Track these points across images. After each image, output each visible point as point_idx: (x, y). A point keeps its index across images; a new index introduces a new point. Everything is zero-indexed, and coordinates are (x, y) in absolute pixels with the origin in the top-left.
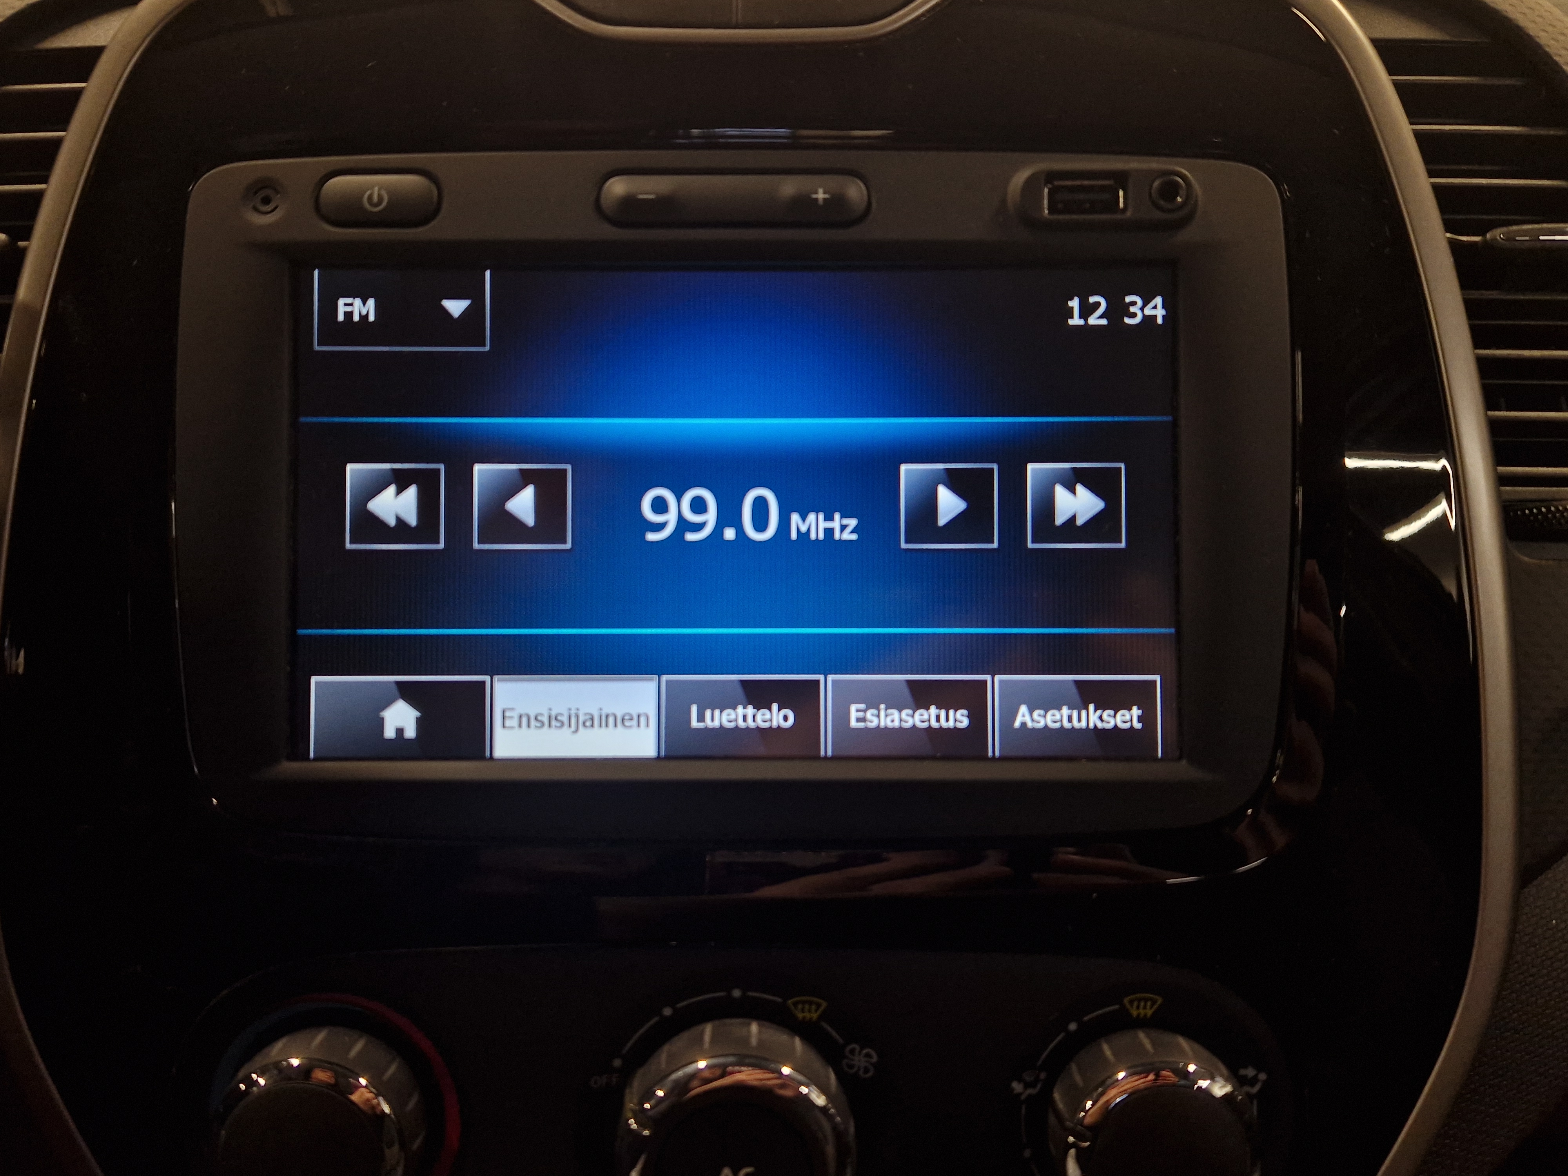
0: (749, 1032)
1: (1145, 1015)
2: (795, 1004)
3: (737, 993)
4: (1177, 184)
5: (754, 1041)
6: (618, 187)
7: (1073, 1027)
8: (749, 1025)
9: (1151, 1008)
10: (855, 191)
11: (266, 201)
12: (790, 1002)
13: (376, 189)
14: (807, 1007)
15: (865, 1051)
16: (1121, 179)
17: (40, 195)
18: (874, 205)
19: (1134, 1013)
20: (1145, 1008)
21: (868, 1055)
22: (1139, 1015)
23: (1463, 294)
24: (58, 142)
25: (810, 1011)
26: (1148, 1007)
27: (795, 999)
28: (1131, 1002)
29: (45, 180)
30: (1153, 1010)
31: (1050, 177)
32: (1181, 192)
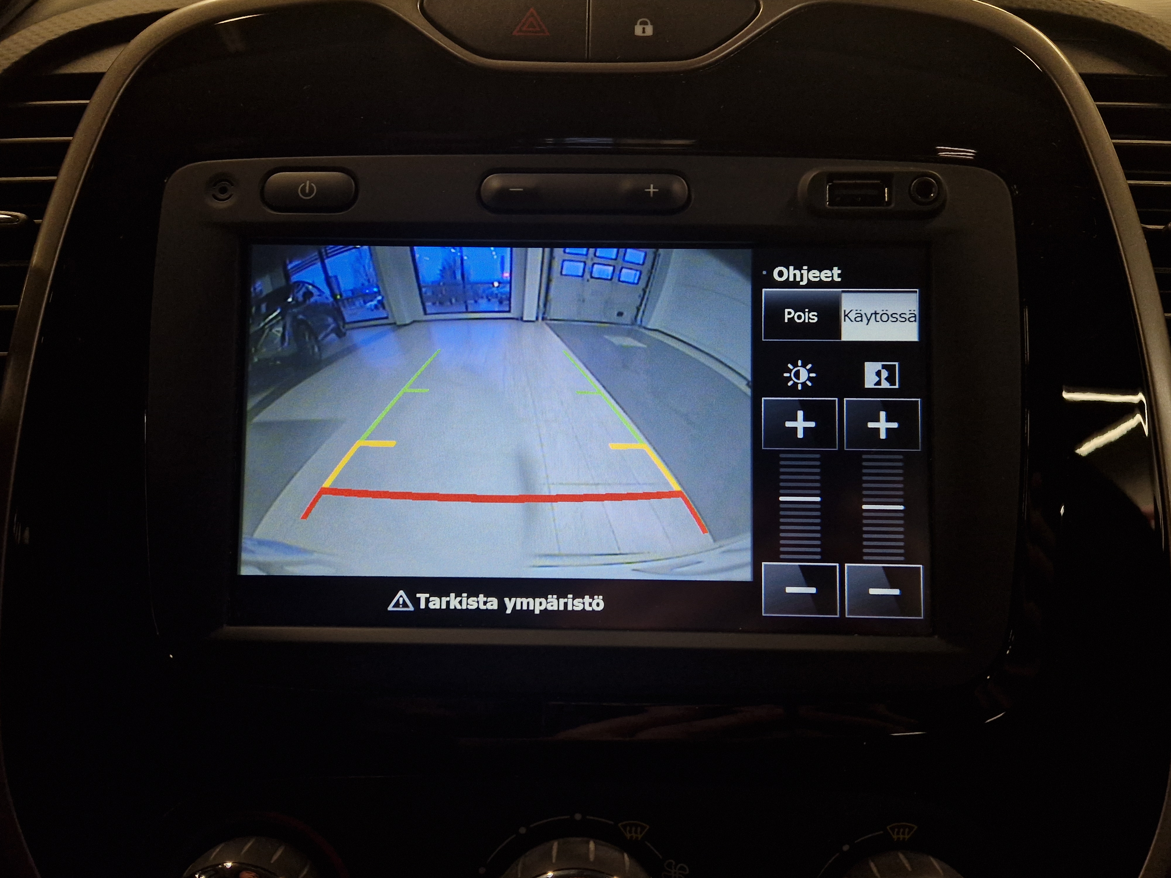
0: (588, 849)
1: (904, 839)
2: (625, 827)
3: (578, 817)
4: (931, 183)
5: (592, 857)
6: (494, 182)
7: (846, 848)
8: (588, 843)
9: (908, 835)
10: (678, 186)
11: (223, 190)
12: (620, 825)
13: (308, 182)
14: (634, 829)
15: (679, 865)
16: (886, 179)
17: (52, 183)
18: (693, 197)
19: (895, 837)
20: (903, 833)
21: (682, 868)
22: (899, 838)
23: (1155, 270)
24: (67, 144)
25: (636, 832)
26: (906, 832)
27: (624, 823)
28: (892, 829)
29: (56, 173)
30: (909, 836)
31: (831, 177)
32: (934, 189)
